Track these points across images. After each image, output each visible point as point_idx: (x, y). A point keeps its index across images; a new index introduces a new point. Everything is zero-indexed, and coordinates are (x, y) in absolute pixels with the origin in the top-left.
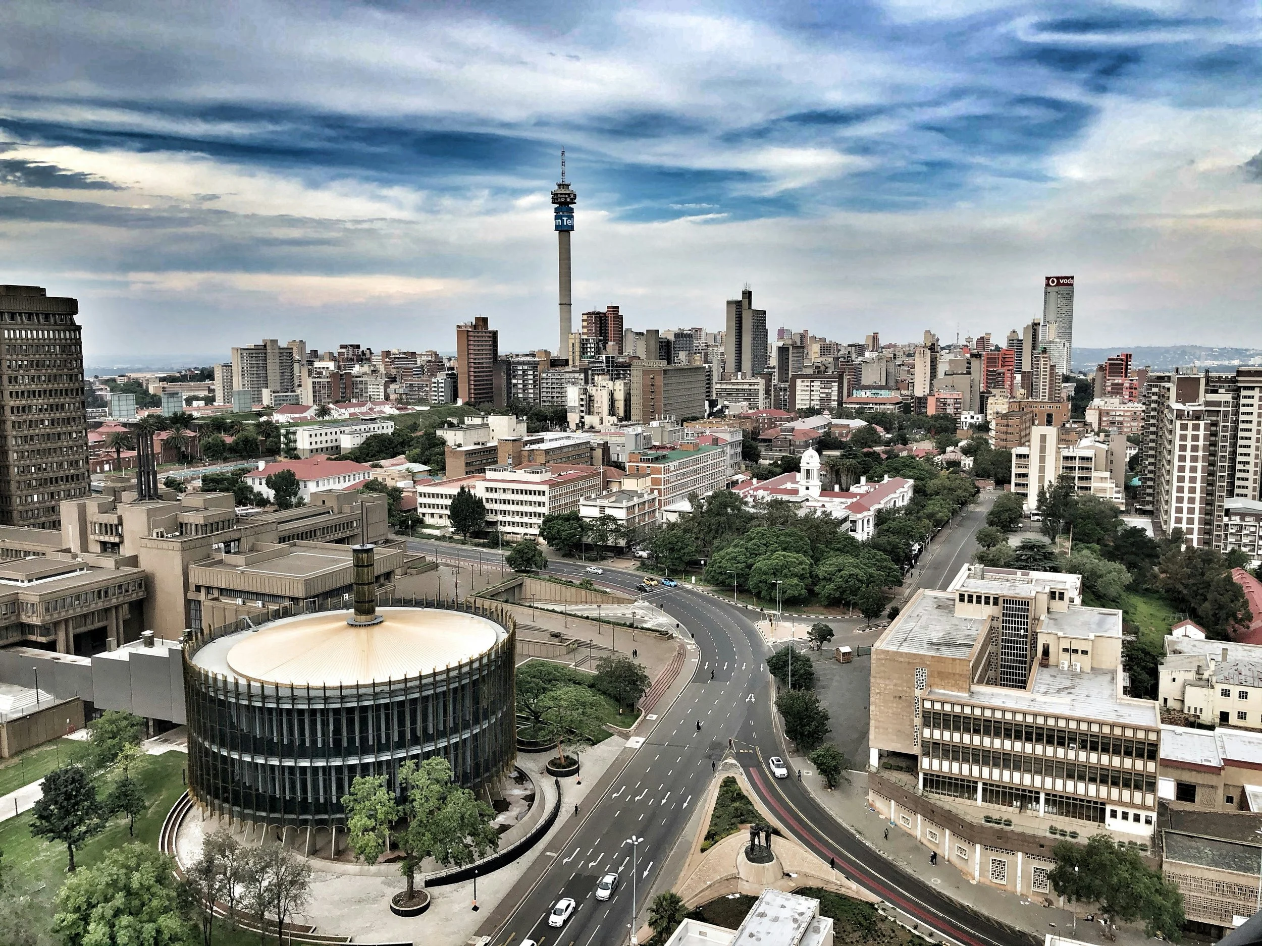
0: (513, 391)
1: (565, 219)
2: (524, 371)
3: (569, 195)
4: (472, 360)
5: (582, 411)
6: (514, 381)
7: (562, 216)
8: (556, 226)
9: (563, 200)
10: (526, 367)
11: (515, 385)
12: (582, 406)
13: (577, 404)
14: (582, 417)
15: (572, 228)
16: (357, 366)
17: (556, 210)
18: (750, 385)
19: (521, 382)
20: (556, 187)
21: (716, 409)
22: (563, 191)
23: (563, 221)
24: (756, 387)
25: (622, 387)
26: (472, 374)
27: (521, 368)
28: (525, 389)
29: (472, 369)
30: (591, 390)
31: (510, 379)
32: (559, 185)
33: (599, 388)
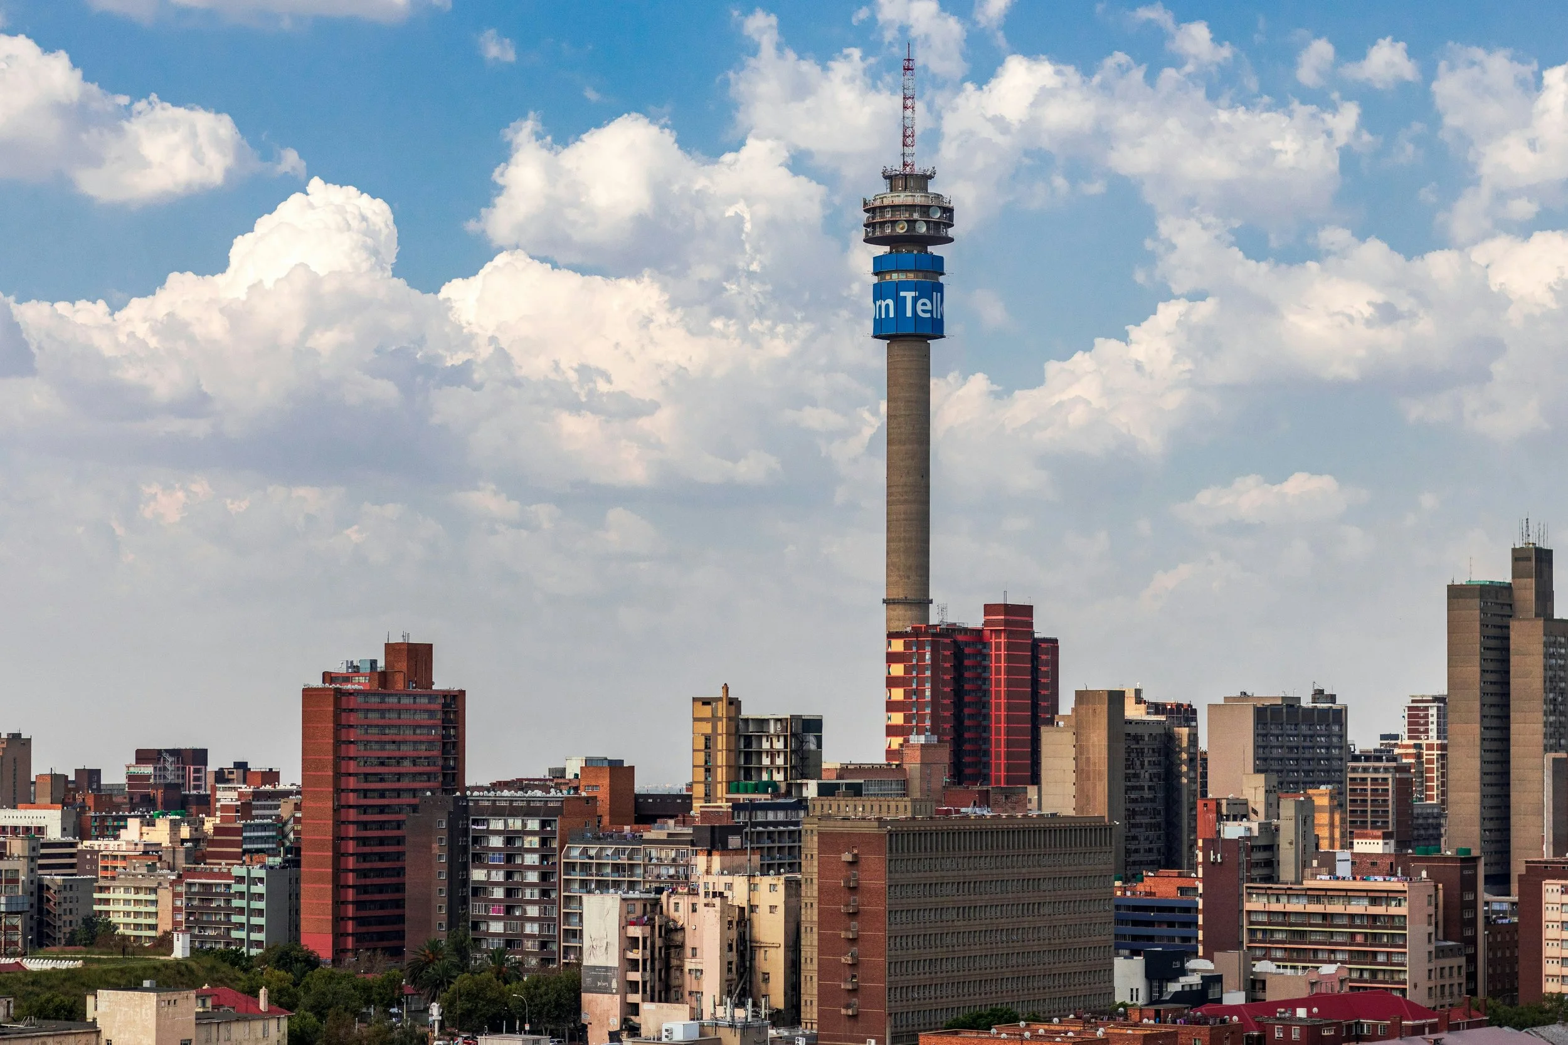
0: (476, 909)
1: (909, 295)
2: (510, 838)
3: (925, 209)
4: (352, 799)
5: (633, 986)
6: (478, 875)
7: (899, 286)
8: (878, 323)
9: (901, 229)
10: (516, 824)
11: (480, 890)
12: (634, 965)
13: (613, 961)
14: (635, 1009)
15: (935, 328)
16: (134, 824)
17: (880, 267)
18: (1374, 901)
19: (498, 876)
20: (883, 187)
21: (1174, 987)
22: (902, 198)
23: (900, 303)
24: (1393, 910)
25: (779, 898)
26: (351, 847)
27: (497, 824)
28: (510, 908)
29: (352, 831)
30: (678, 908)
31: (465, 868)
32: (891, 178)
33: (701, 900)
